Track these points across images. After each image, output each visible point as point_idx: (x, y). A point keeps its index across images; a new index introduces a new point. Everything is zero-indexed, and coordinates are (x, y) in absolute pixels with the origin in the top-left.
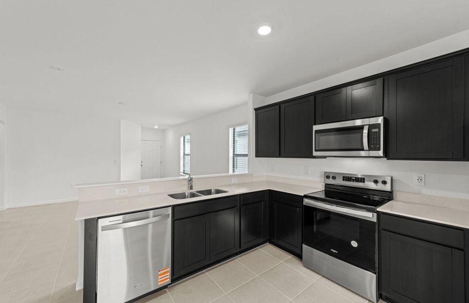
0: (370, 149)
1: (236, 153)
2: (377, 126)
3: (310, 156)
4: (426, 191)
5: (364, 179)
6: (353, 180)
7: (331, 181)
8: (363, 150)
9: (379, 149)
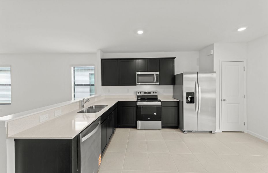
0: (156, 82)
1: (75, 84)
2: (158, 75)
3: (136, 85)
4: (165, 94)
5: (150, 92)
6: (147, 93)
7: (139, 94)
8: (154, 82)
9: (158, 82)
